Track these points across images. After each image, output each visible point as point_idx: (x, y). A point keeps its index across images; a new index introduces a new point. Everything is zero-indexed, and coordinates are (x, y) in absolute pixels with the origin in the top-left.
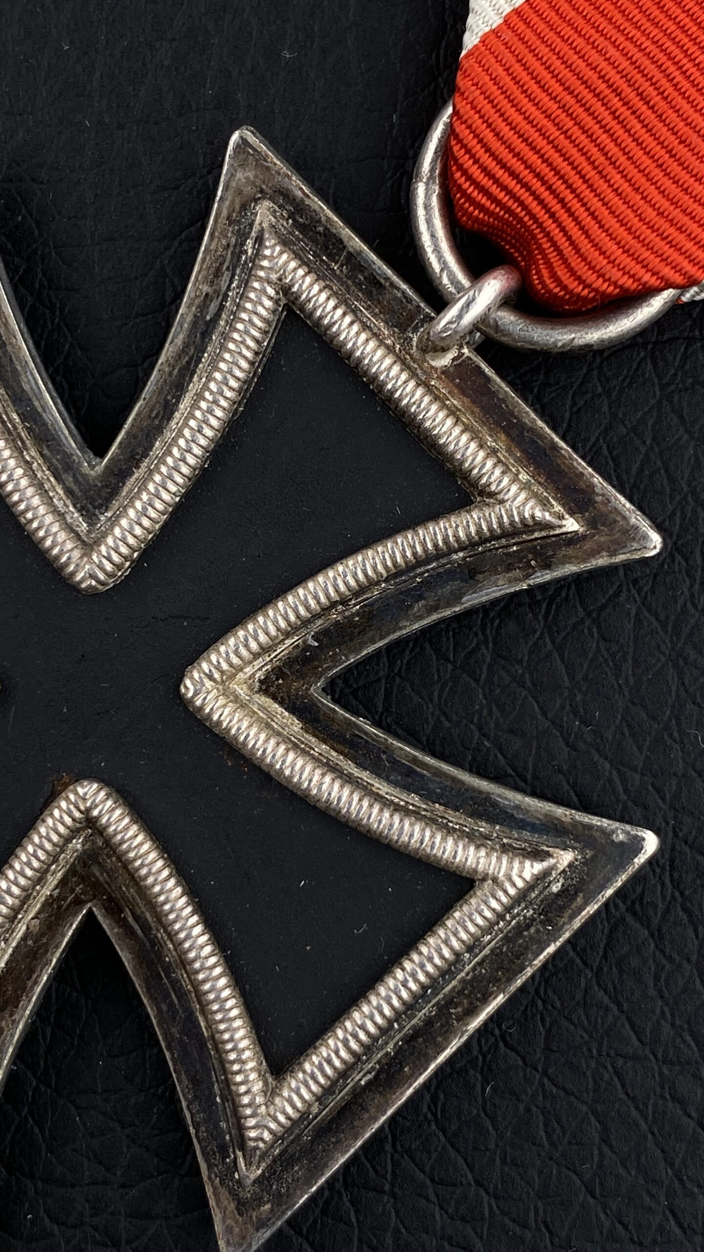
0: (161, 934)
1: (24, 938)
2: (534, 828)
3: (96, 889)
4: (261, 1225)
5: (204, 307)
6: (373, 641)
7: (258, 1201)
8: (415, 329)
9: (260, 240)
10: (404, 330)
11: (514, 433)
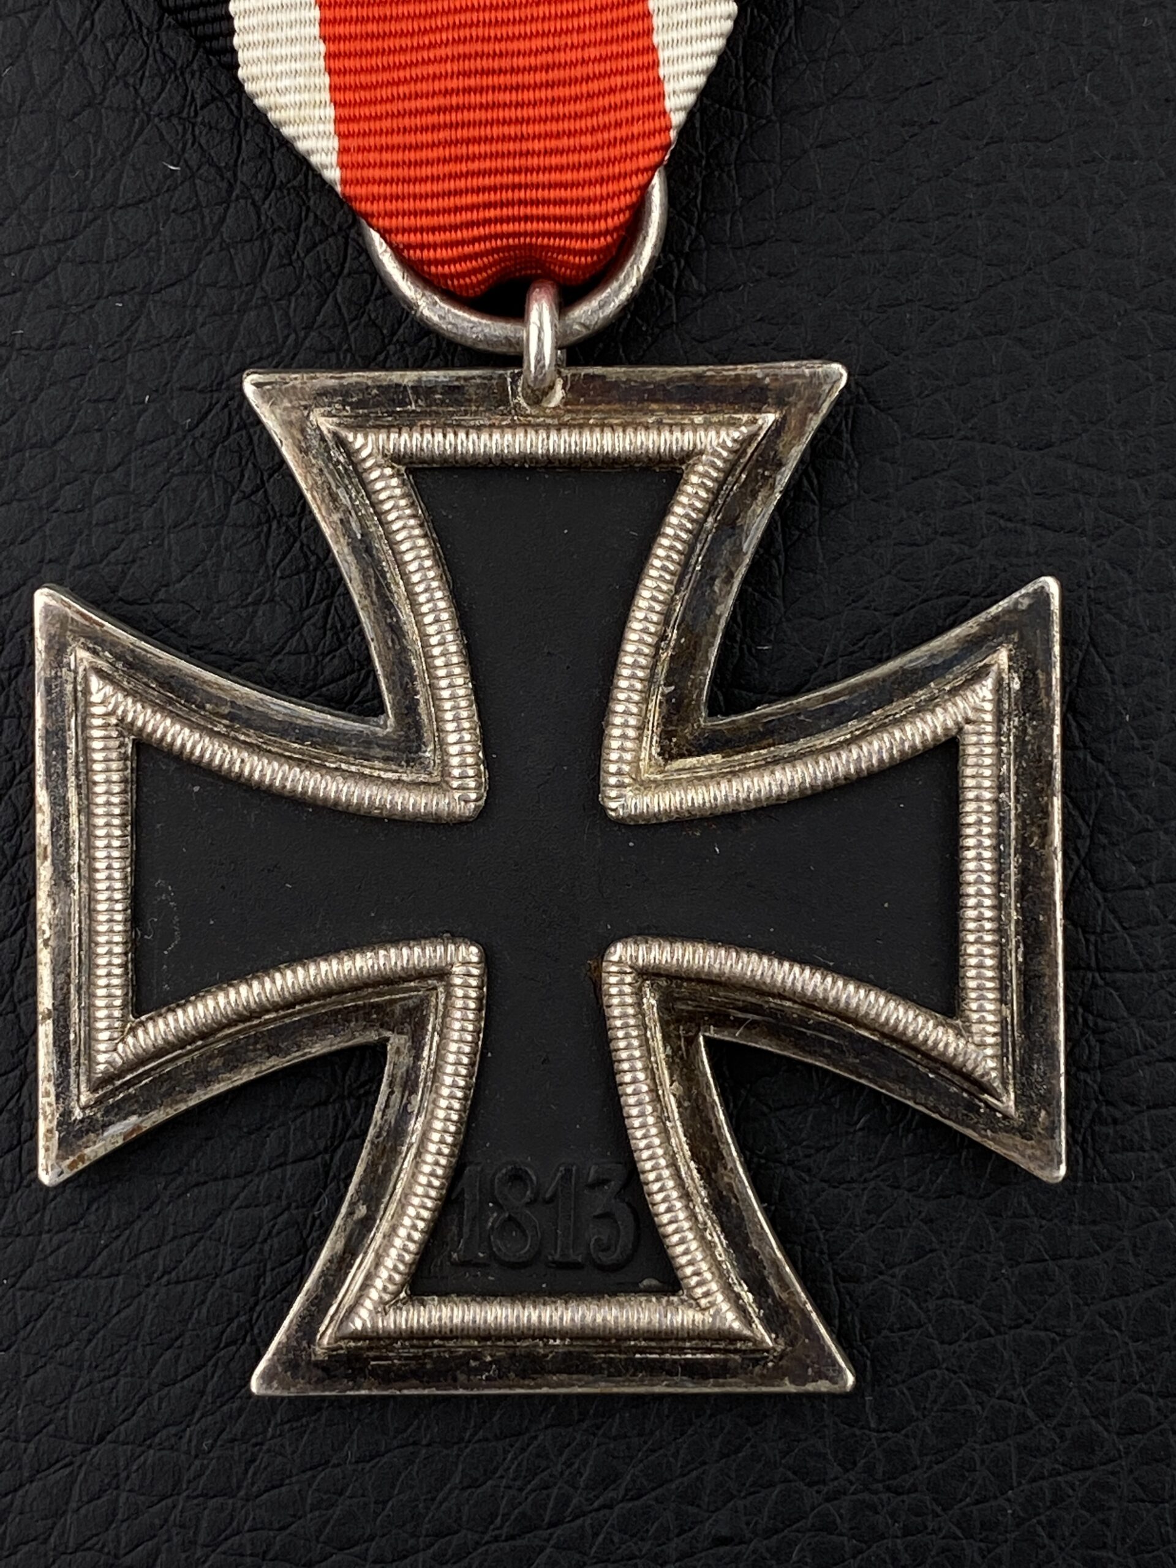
5: (348, 532)
6: (711, 644)
7: (1033, 1116)
8: (515, 395)
9: (341, 442)
10: (506, 403)
11: (660, 395)
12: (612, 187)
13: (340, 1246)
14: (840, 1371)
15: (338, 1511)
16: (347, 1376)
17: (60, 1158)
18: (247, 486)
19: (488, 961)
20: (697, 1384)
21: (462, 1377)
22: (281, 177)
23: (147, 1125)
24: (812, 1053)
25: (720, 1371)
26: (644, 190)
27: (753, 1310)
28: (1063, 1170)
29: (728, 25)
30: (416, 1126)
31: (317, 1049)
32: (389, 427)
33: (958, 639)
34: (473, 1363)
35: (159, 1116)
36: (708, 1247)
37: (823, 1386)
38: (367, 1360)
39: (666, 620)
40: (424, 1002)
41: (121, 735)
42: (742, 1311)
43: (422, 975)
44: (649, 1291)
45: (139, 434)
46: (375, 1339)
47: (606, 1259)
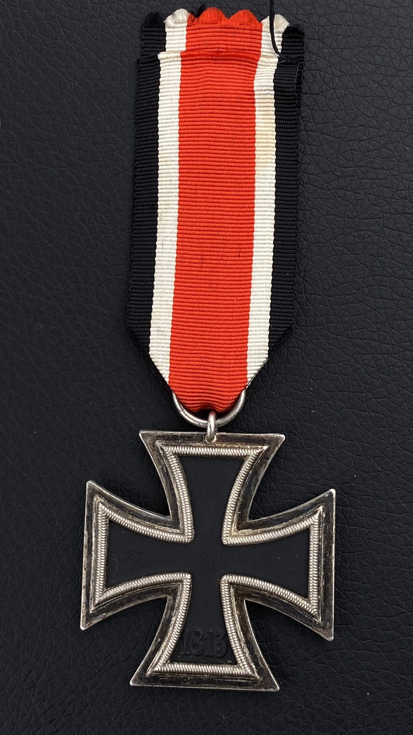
0: (263, 592)
1: (238, 617)
2: (310, 508)
3: (243, 595)
4: (330, 628)
5: (163, 470)
6: (250, 502)
7: (325, 624)
8: (205, 439)
9: (162, 449)
10: (203, 441)
11: (240, 440)
13: (154, 648)
14: (276, 686)
16: (154, 682)
17: (86, 623)
19: (192, 578)
20: (241, 688)
21: (182, 683)
23: (107, 616)
24: (272, 606)
25: (246, 685)
26: (240, 395)
27: (255, 670)
28: (333, 638)
31: (150, 599)
33: (311, 504)
34: (185, 680)
35: (110, 614)
36: (244, 653)
37: (272, 690)
38: (159, 678)
39: (239, 495)
40: (177, 588)
41: (106, 518)
42: (252, 670)
43: (176, 581)
44: (229, 664)
46: (161, 673)
47: (219, 655)
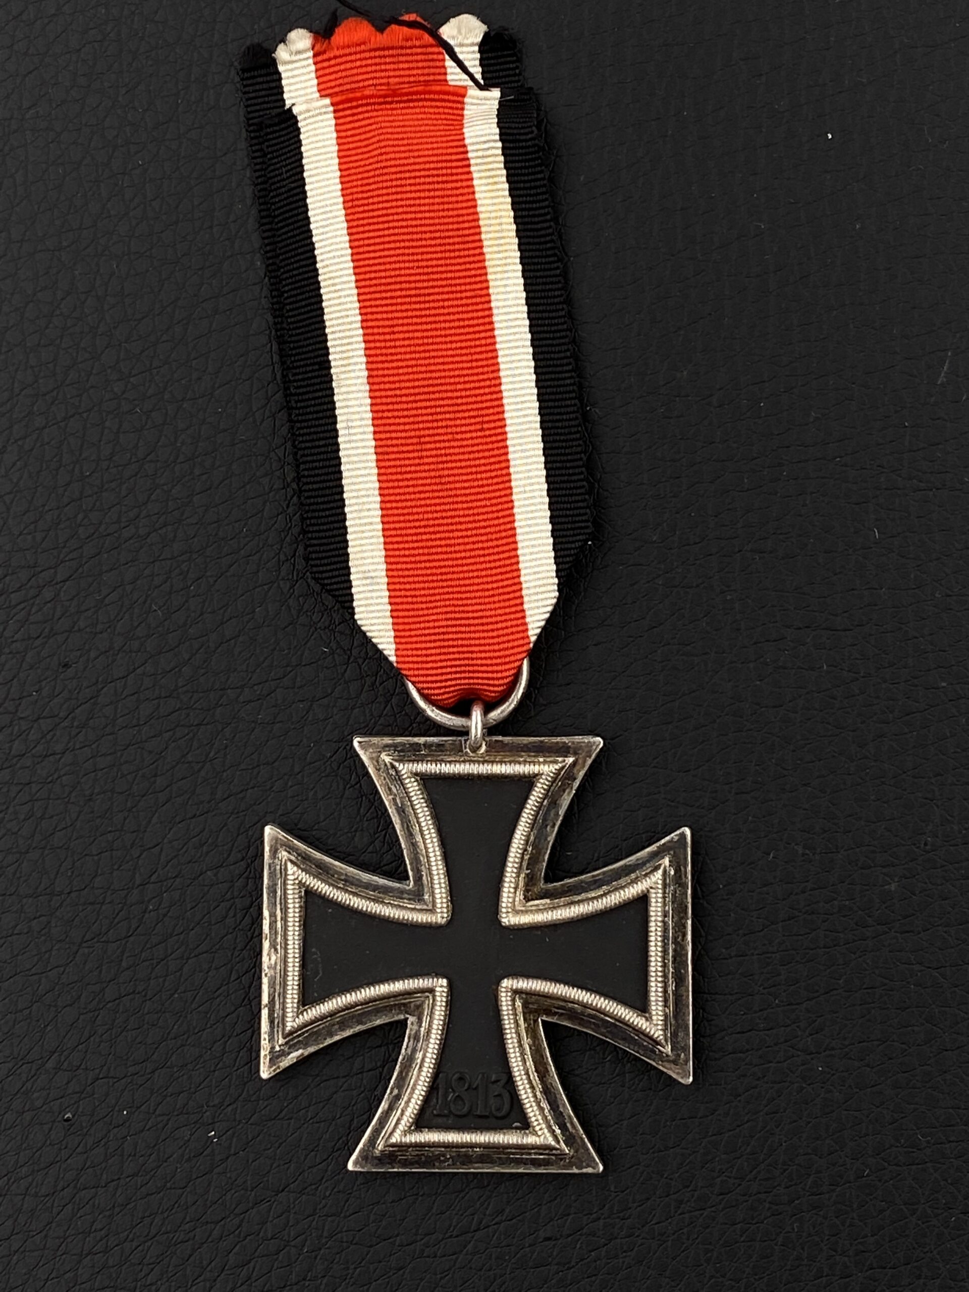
0: (570, 1005)
1: (530, 1047)
2: (648, 861)
3: (537, 1012)
4: (687, 1061)
5: (396, 804)
6: (546, 853)
7: (678, 1056)
8: (465, 748)
9: (393, 767)
10: (462, 752)
11: (525, 749)
12: (507, 667)
13: (387, 1106)
14: (597, 1163)
15: (384, 1223)
16: (389, 1163)
17: (270, 1067)
18: (353, 782)
19: (450, 985)
20: (538, 1169)
21: (437, 1164)
22: (370, 654)
23: (306, 1053)
24: (586, 1027)
25: (546, 1163)
26: (520, 668)
27: (560, 1137)
28: (691, 1079)
29: (555, 601)
30: (419, 1055)
31: (378, 1022)
32: (413, 761)
33: (649, 853)
34: (442, 1158)
35: (311, 1050)
36: (541, 1109)
37: (590, 1170)
38: (397, 1155)
39: (527, 841)
40: (423, 1002)
41: (300, 888)
42: (555, 1137)
43: (423, 991)
44: (517, 1128)
45: (308, 760)
47: (499, 1115)
